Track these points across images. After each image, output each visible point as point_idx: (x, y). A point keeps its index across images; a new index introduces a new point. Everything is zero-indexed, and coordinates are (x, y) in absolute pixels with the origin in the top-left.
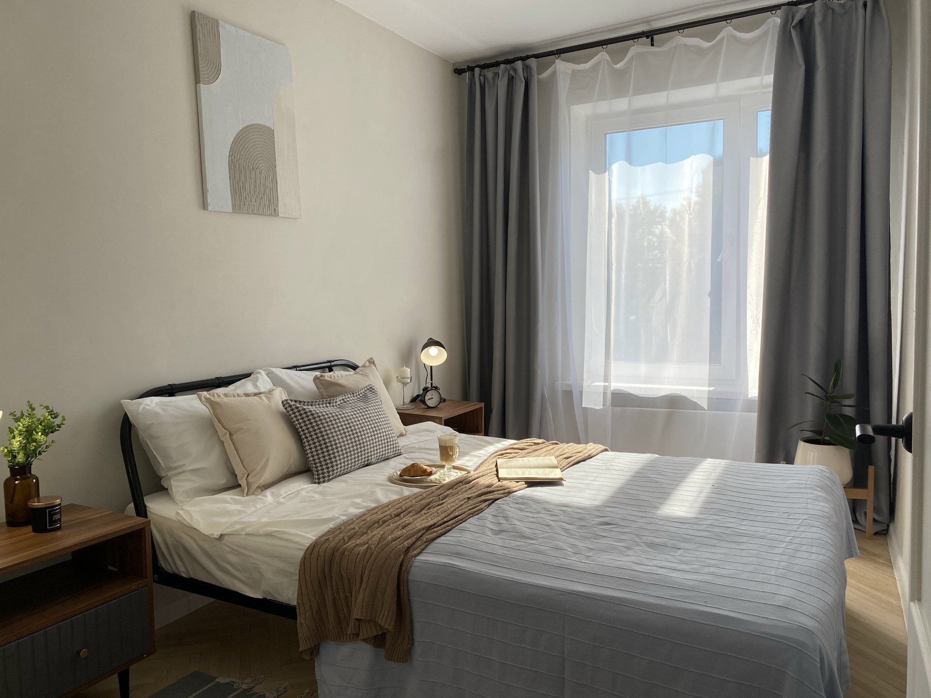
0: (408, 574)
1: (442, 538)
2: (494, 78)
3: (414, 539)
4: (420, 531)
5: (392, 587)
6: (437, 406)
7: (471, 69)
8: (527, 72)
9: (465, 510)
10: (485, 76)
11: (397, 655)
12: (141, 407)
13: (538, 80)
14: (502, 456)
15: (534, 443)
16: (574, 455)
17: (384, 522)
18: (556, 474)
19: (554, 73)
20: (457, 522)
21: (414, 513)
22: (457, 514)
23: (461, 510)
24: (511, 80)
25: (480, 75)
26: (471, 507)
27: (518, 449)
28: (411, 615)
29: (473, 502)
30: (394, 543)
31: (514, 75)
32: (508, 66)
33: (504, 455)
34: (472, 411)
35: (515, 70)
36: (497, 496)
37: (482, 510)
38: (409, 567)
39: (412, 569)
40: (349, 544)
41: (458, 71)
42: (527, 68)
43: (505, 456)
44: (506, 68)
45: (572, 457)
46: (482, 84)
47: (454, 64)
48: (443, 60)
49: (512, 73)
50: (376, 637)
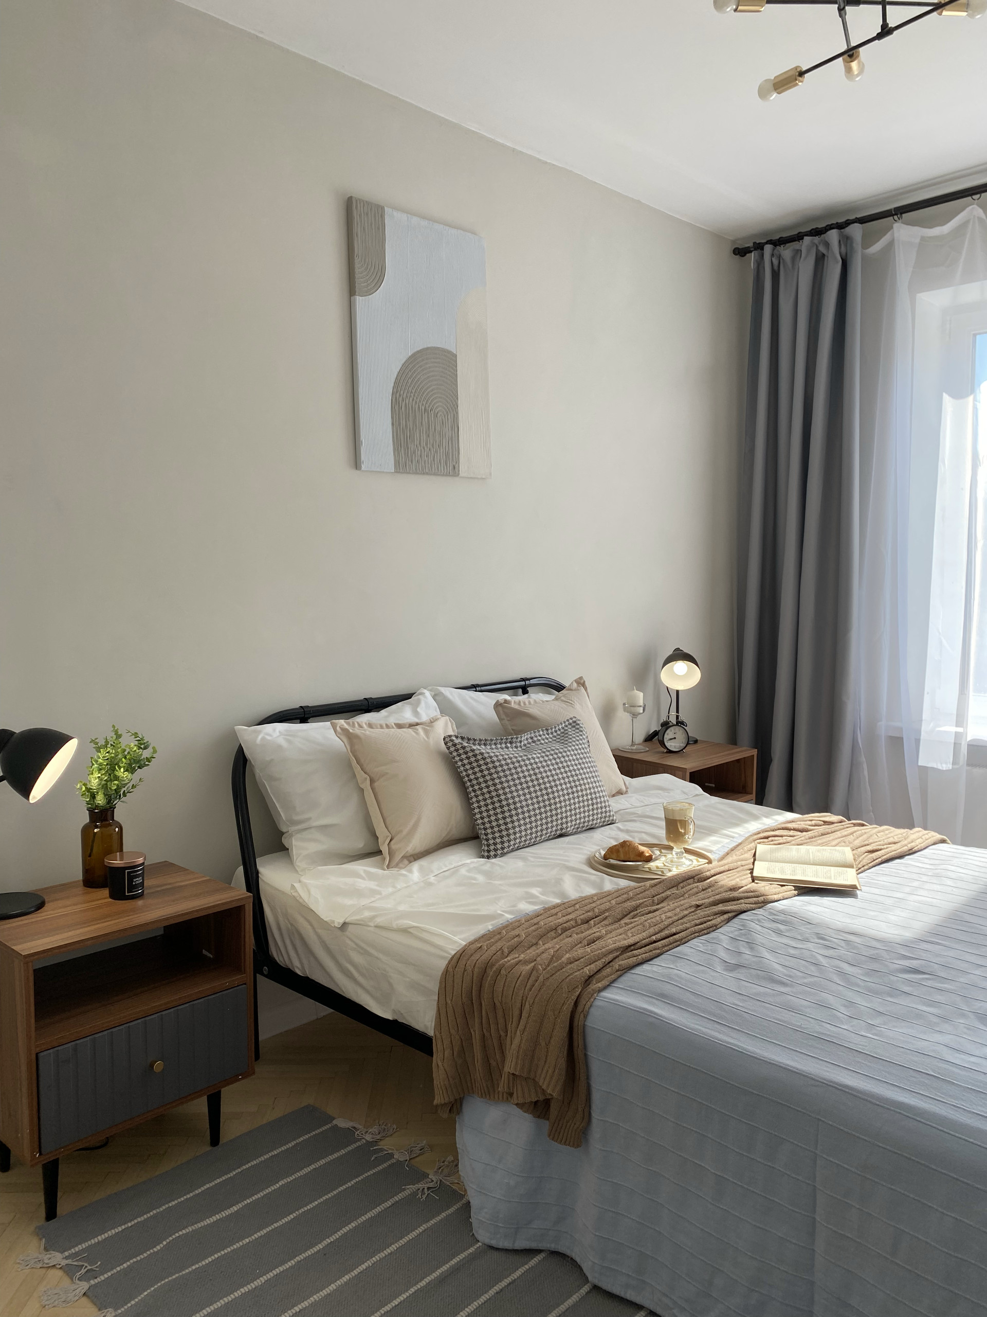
0: (586, 1017)
1: (645, 967)
2: (793, 259)
3: (599, 964)
4: (611, 952)
5: (560, 1033)
6: (682, 750)
7: (759, 247)
8: (846, 246)
9: (688, 925)
10: (779, 257)
11: (565, 1134)
12: (260, 737)
13: (864, 257)
14: (766, 840)
15: (824, 822)
16: (885, 846)
17: (565, 930)
18: (846, 877)
19: (891, 244)
20: (671, 944)
21: (610, 920)
22: (674, 930)
23: (682, 924)
24: (820, 259)
25: (773, 255)
26: (697, 922)
27: (794, 830)
28: (588, 1078)
29: (702, 914)
30: (570, 966)
31: (825, 252)
32: (816, 239)
33: (770, 839)
34: (738, 761)
35: (827, 245)
36: (743, 906)
37: (715, 927)
38: (587, 1007)
39: (592, 1010)
40: (509, 958)
41: (740, 252)
42: (846, 241)
43: (772, 841)
44: (813, 243)
45: (881, 850)
46: (776, 268)
47: (734, 242)
48: (716, 237)
49: (822, 249)
50: (536, 1103)
